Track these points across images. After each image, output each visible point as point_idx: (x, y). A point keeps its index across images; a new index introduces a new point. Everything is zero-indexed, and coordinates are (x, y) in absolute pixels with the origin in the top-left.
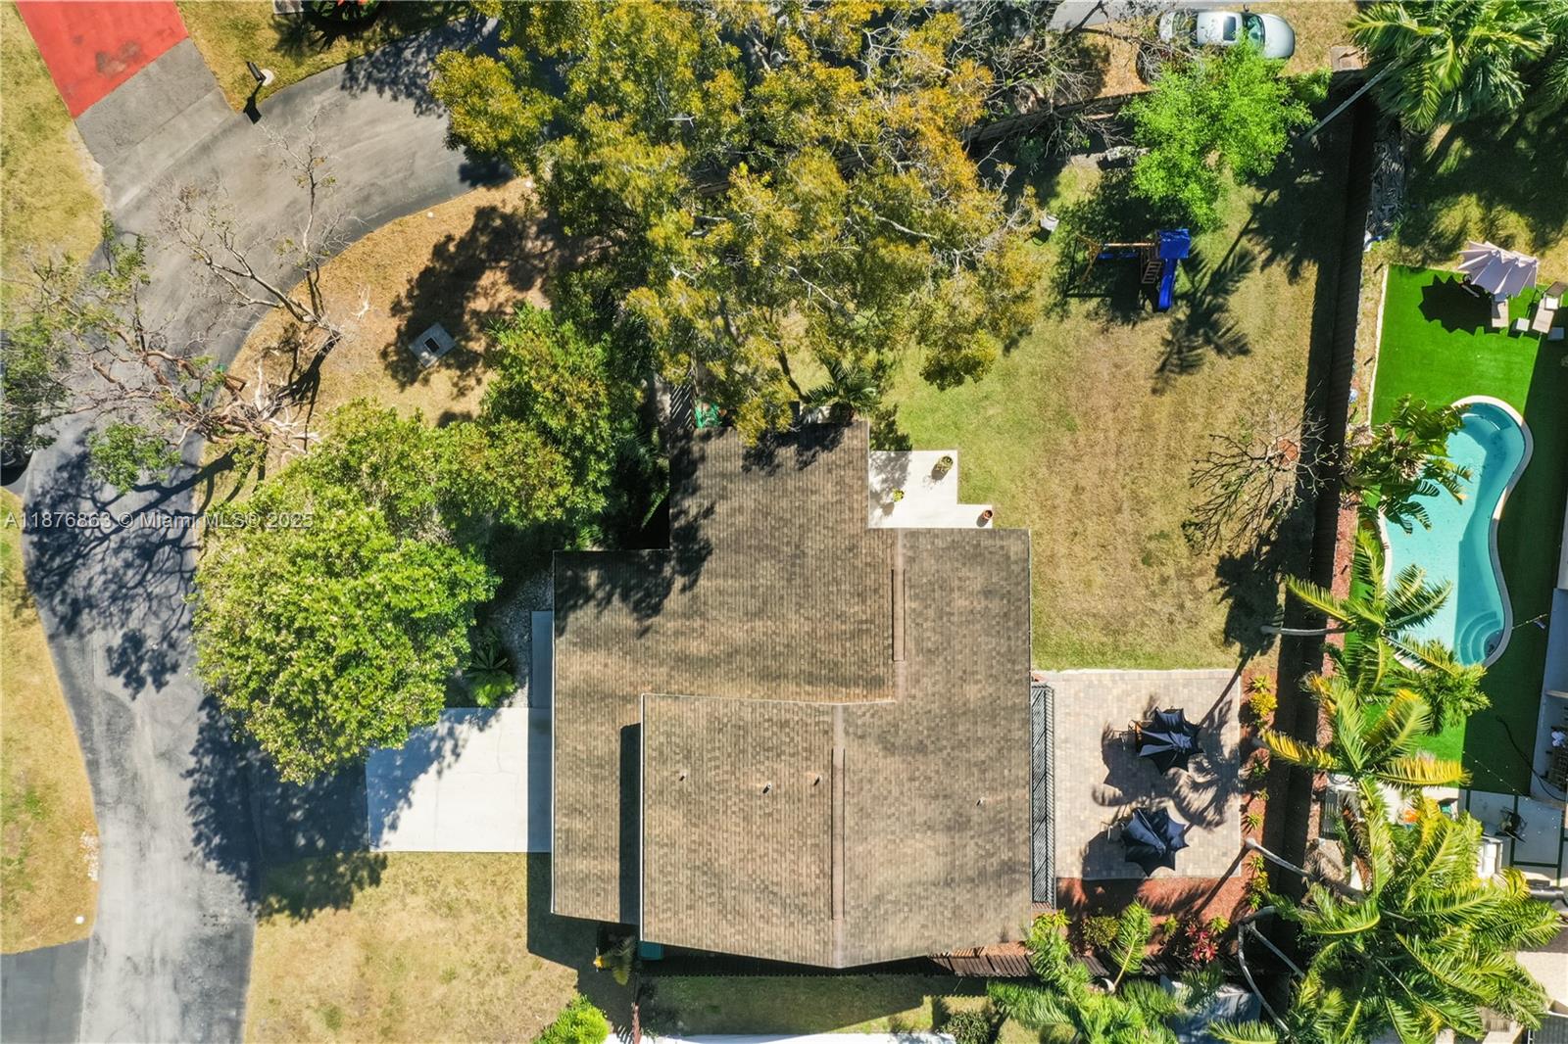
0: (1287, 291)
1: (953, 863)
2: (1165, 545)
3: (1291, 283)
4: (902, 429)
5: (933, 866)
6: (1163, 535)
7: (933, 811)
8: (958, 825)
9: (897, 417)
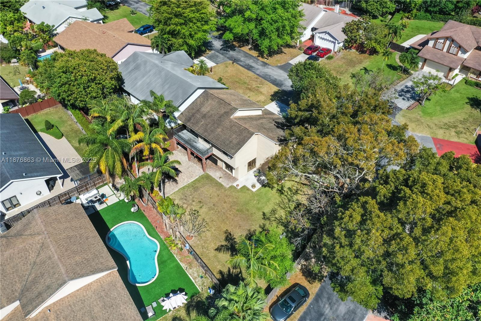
1: (200, 112)
2: (199, 206)
4: (267, 188)
5: (203, 109)
6: (201, 207)
7: (210, 114)
9: (270, 189)
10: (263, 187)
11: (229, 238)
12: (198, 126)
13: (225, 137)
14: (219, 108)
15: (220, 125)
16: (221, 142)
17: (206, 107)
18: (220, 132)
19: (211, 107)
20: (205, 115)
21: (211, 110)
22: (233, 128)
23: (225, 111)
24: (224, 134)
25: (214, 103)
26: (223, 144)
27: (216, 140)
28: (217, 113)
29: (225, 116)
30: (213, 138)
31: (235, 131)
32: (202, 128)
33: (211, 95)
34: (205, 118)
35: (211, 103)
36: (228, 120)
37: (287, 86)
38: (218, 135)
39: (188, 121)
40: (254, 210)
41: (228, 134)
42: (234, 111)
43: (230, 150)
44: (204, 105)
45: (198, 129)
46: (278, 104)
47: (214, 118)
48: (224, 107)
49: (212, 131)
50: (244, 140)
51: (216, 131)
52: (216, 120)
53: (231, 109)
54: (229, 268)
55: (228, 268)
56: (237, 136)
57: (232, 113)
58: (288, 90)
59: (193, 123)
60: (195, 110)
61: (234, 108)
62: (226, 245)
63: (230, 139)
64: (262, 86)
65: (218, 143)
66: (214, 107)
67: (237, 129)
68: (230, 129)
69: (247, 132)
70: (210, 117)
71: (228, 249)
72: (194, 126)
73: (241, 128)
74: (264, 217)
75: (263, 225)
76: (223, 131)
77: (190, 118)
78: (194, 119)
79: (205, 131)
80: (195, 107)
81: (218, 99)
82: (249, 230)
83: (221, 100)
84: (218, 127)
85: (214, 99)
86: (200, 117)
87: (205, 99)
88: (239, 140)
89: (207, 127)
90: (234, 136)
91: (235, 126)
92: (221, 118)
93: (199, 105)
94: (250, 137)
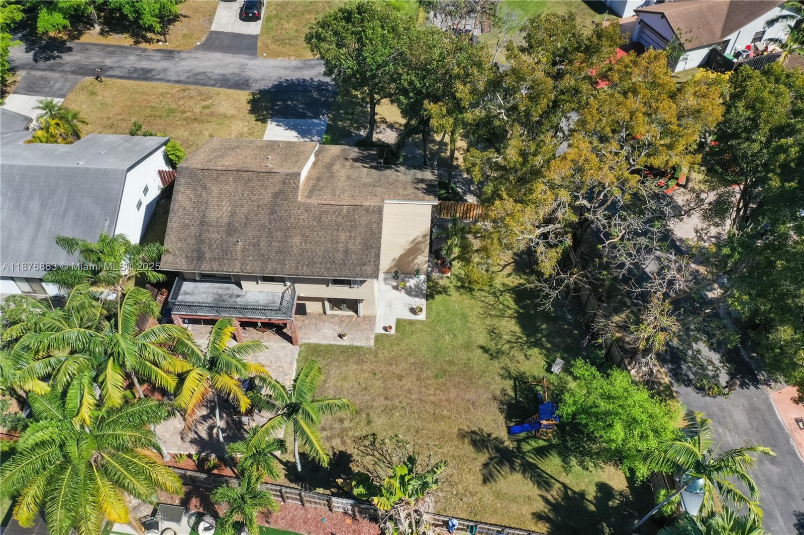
0: (527, 510)
1: (212, 226)
3: (533, 514)
4: (438, 298)
5: (212, 215)
7: (240, 217)
8: (231, 229)
10: (431, 301)
11: (480, 441)
12: (236, 259)
13: (323, 248)
14: (252, 193)
15: (289, 228)
16: (323, 265)
17: (218, 206)
18: (301, 243)
19: (230, 200)
20: (229, 224)
21: (237, 206)
22: (326, 219)
23: (272, 193)
24: (316, 243)
25: (230, 187)
26: (333, 266)
27: (308, 266)
28: (259, 206)
29: (283, 204)
30: (297, 267)
31: (336, 225)
32: (251, 258)
33: (204, 171)
34: (235, 232)
35: (221, 189)
36: (299, 209)
37: (261, 80)
38: (305, 254)
39: (198, 260)
40: (463, 355)
41: (325, 238)
42: (295, 183)
43: (361, 270)
44: (206, 203)
45: (242, 265)
46: (281, 124)
47: (259, 220)
48: (262, 185)
49: (281, 252)
50: (372, 233)
51: (292, 247)
52: (270, 222)
53: (284, 182)
54: (541, 496)
55: (539, 498)
56: (350, 232)
57: (293, 188)
58: (270, 86)
59: (215, 258)
60: (193, 225)
61: (287, 175)
62: (491, 459)
63: (339, 246)
64: (211, 101)
65: (318, 270)
66: (234, 196)
67: (336, 217)
68: (320, 226)
69: (363, 213)
70: (246, 224)
71: (500, 463)
72: (225, 265)
73: (344, 210)
74: (491, 355)
75: (504, 371)
76: (307, 237)
77: (199, 251)
78: (210, 248)
79: (262, 261)
80: (188, 219)
81: (230, 173)
82: (495, 398)
83: (240, 173)
84: (286, 236)
85: (222, 178)
86: (222, 237)
87: (197, 190)
88: (362, 239)
89: (260, 250)
90: (343, 237)
91: (326, 212)
92: (276, 212)
93: (194, 208)
94: (381, 221)
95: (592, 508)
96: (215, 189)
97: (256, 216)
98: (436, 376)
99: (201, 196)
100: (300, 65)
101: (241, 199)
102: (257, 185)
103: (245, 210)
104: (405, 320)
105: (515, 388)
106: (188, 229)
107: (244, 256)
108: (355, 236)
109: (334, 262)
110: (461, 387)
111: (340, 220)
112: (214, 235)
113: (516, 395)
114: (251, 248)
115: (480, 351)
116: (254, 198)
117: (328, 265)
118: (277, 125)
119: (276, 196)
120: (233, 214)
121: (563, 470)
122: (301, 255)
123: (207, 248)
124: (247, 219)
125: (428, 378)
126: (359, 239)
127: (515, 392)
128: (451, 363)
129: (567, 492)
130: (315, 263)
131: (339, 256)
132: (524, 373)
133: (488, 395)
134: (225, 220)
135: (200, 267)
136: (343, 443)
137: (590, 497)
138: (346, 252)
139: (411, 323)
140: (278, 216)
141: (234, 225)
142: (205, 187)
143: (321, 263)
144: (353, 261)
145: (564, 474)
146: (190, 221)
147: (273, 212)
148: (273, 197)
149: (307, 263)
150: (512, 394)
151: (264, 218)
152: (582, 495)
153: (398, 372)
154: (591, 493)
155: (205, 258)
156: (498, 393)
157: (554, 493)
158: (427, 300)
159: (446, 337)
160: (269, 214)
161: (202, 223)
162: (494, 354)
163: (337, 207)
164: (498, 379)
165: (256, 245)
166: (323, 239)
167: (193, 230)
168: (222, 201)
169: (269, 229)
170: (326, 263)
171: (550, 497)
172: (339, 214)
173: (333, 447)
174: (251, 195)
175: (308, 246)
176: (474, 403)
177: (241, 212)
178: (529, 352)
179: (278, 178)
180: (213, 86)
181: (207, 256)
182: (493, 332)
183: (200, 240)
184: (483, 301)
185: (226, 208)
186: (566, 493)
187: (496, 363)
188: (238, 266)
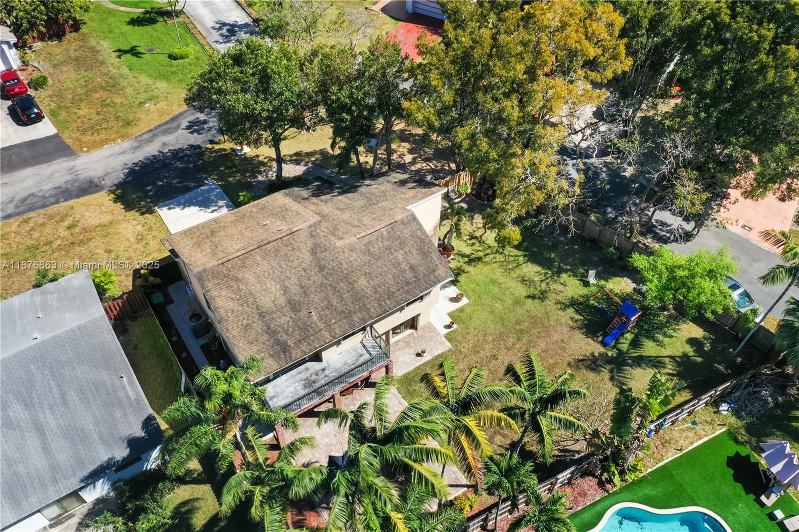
1: (273, 312)
4: (462, 279)
5: (266, 302)
8: (294, 306)
9: (464, 274)
10: (458, 284)
11: (593, 364)
12: (321, 330)
13: (390, 276)
14: (289, 261)
15: (347, 274)
16: (401, 291)
17: (265, 290)
18: (368, 282)
19: (272, 278)
20: (289, 302)
21: (283, 281)
22: (374, 249)
23: (308, 251)
24: (381, 274)
25: (264, 266)
26: (411, 287)
27: (389, 298)
28: (304, 270)
29: (325, 256)
30: (380, 305)
31: (387, 250)
32: (333, 321)
33: (226, 264)
34: (299, 305)
35: (255, 273)
36: (344, 252)
37: (106, 175)
38: (378, 289)
39: (284, 353)
40: (520, 311)
41: (386, 266)
42: (323, 232)
43: (435, 277)
44: (251, 294)
45: (330, 332)
46: (172, 206)
47: (315, 282)
48: (293, 249)
49: (357, 300)
50: (422, 241)
51: (363, 290)
52: (326, 279)
53: (312, 236)
56: (402, 249)
57: (324, 236)
58: (122, 176)
59: (300, 341)
60: (254, 322)
61: (310, 227)
62: (611, 371)
63: (403, 267)
64: (72, 218)
65: (400, 297)
66: (274, 272)
67: (382, 242)
68: (374, 258)
69: (401, 227)
70: (305, 292)
71: (620, 370)
72: (313, 341)
73: (384, 233)
74: (539, 298)
75: (559, 306)
76: (369, 273)
77: (278, 343)
78: (287, 334)
79: (345, 317)
80: (244, 319)
81: (253, 252)
82: (573, 328)
83: (264, 247)
84: (350, 283)
85: (249, 262)
86: (291, 317)
87: (232, 287)
88: (418, 250)
89: (336, 309)
90: (400, 256)
91: (370, 242)
92: (325, 267)
93: (242, 305)
94: (421, 225)
95: (699, 360)
96: (249, 276)
97: (309, 279)
98: (519, 339)
99: (239, 290)
100: (136, 144)
101: (282, 272)
102: (289, 251)
103: (294, 280)
104: (455, 311)
105: (577, 312)
106: (251, 328)
107: (326, 323)
108: (410, 251)
109: (408, 282)
110: (543, 335)
111: (386, 243)
112: (284, 320)
113: (583, 316)
114: (327, 312)
115: (529, 301)
116: (294, 264)
117: (406, 288)
118: (170, 209)
119: (313, 252)
120: (286, 290)
121: (660, 347)
122: (376, 292)
123: (285, 336)
124: (302, 287)
125: (514, 344)
126: (414, 251)
127: (580, 314)
128: (518, 322)
129: (676, 360)
130: (394, 293)
131: (409, 275)
132: (572, 297)
133: (565, 330)
134: (282, 300)
135: (291, 357)
136: (504, 436)
137: (691, 354)
138: (412, 268)
139: (461, 310)
140: (329, 269)
141: (294, 300)
142: (237, 280)
143: (399, 290)
144: (423, 273)
145: (663, 349)
146: (248, 319)
147: (322, 268)
148: (312, 255)
149: (386, 297)
150: (580, 317)
151: (317, 278)
152: (685, 356)
153: (489, 354)
154: (689, 350)
155: (290, 346)
156: (571, 323)
157: (670, 366)
158: (455, 285)
159: (497, 305)
160: (320, 272)
161: (262, 315)
162: (541, 296)
163: (376, 233)
164: (561, 313)
165: (329, 306)
166: (385, 268)
167: (258, 326)
168: (265, 284)
169: (330, 285)
170: (403, 287)
171: (671, 371)
172: (383, 238)
173: (499, 446)
174: (289, 264)
175: (376, 281)
176: (562, 341)
177: (293, 284)
178: (562, 280)
179: (303, 235)
180: (57, 202)
181: (290, 342)
182: (523, 281)
183: (272, 333)
184: (495, 262)
185: (275, 289)
186: (676, 362)
187: (547, 302)
188: (327, 334)
